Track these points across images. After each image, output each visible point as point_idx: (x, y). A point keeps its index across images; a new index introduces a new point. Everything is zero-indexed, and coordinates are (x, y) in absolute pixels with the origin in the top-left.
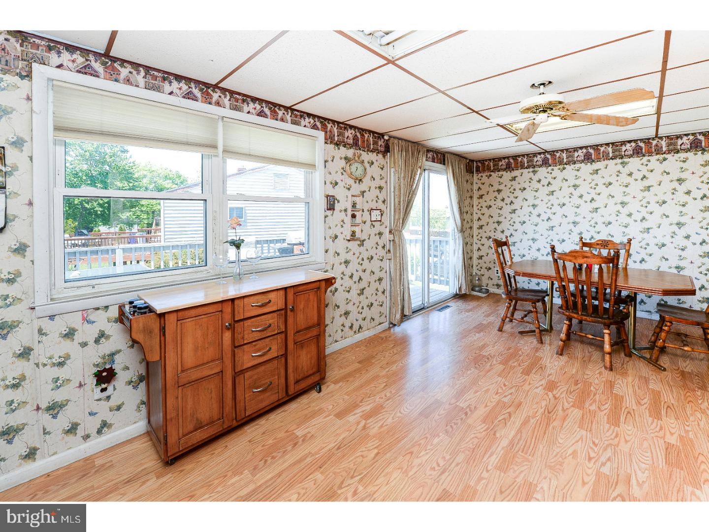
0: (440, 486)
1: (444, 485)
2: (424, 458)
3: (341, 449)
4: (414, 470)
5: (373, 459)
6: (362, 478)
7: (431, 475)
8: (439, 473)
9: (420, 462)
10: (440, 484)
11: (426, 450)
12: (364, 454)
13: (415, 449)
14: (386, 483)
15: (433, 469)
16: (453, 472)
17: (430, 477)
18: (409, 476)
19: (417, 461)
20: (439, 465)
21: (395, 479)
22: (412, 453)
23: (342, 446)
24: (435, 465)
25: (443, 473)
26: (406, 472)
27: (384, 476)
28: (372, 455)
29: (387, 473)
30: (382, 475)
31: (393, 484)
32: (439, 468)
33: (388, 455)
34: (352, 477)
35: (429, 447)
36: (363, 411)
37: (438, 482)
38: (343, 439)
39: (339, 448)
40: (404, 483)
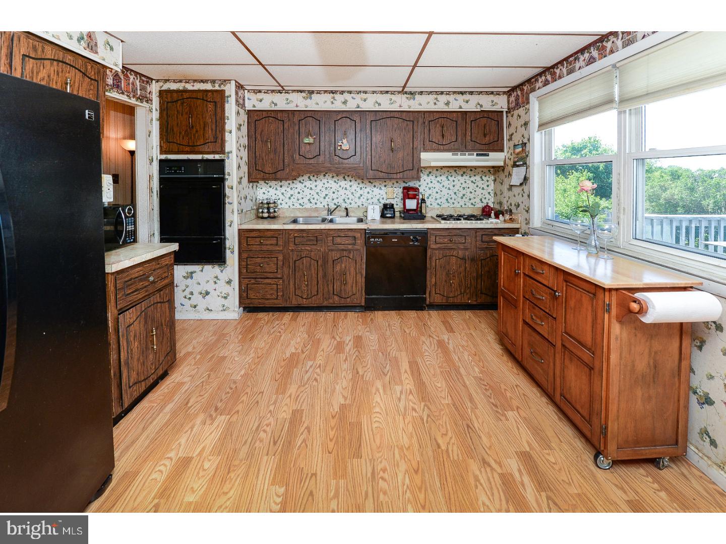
0: (367, 457)
1: (364, 462)
2: (400, 477)
3: (466, 428)
4: (397, 456)
5: (435, 439)
6: (423, 420)
7: (381, 462)
8: (376, 471)
9: (400, 468)
10: (368, 460)
11: (407, 486)
12: (448, 438)
13: (418, 479)
14: (405, 429)
15: (384, 470)
16: (365, 483)
17: (379, 460)
18: (396, 448)
19: (403, 466)
20: (382, 478)
21: (403, 437)
22: (416, 472)
23: (470, 430)
24: (386, 476)
25: (373, 473)
26: (401, 449)
27: (411, 433)
28: (440, 441)
29: (412, 437)
30: (414, 433)
31: (400, 432)
32: (379, 476)
33: (430, 453)
34: (428, 416)
35: (408, 494)
36: (523, 485)
37: (370, 460)
38: (480, 437)
39: (468, 426)
40: (394, 439)
